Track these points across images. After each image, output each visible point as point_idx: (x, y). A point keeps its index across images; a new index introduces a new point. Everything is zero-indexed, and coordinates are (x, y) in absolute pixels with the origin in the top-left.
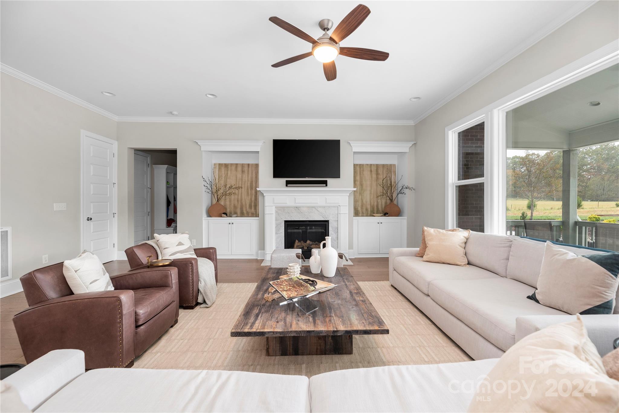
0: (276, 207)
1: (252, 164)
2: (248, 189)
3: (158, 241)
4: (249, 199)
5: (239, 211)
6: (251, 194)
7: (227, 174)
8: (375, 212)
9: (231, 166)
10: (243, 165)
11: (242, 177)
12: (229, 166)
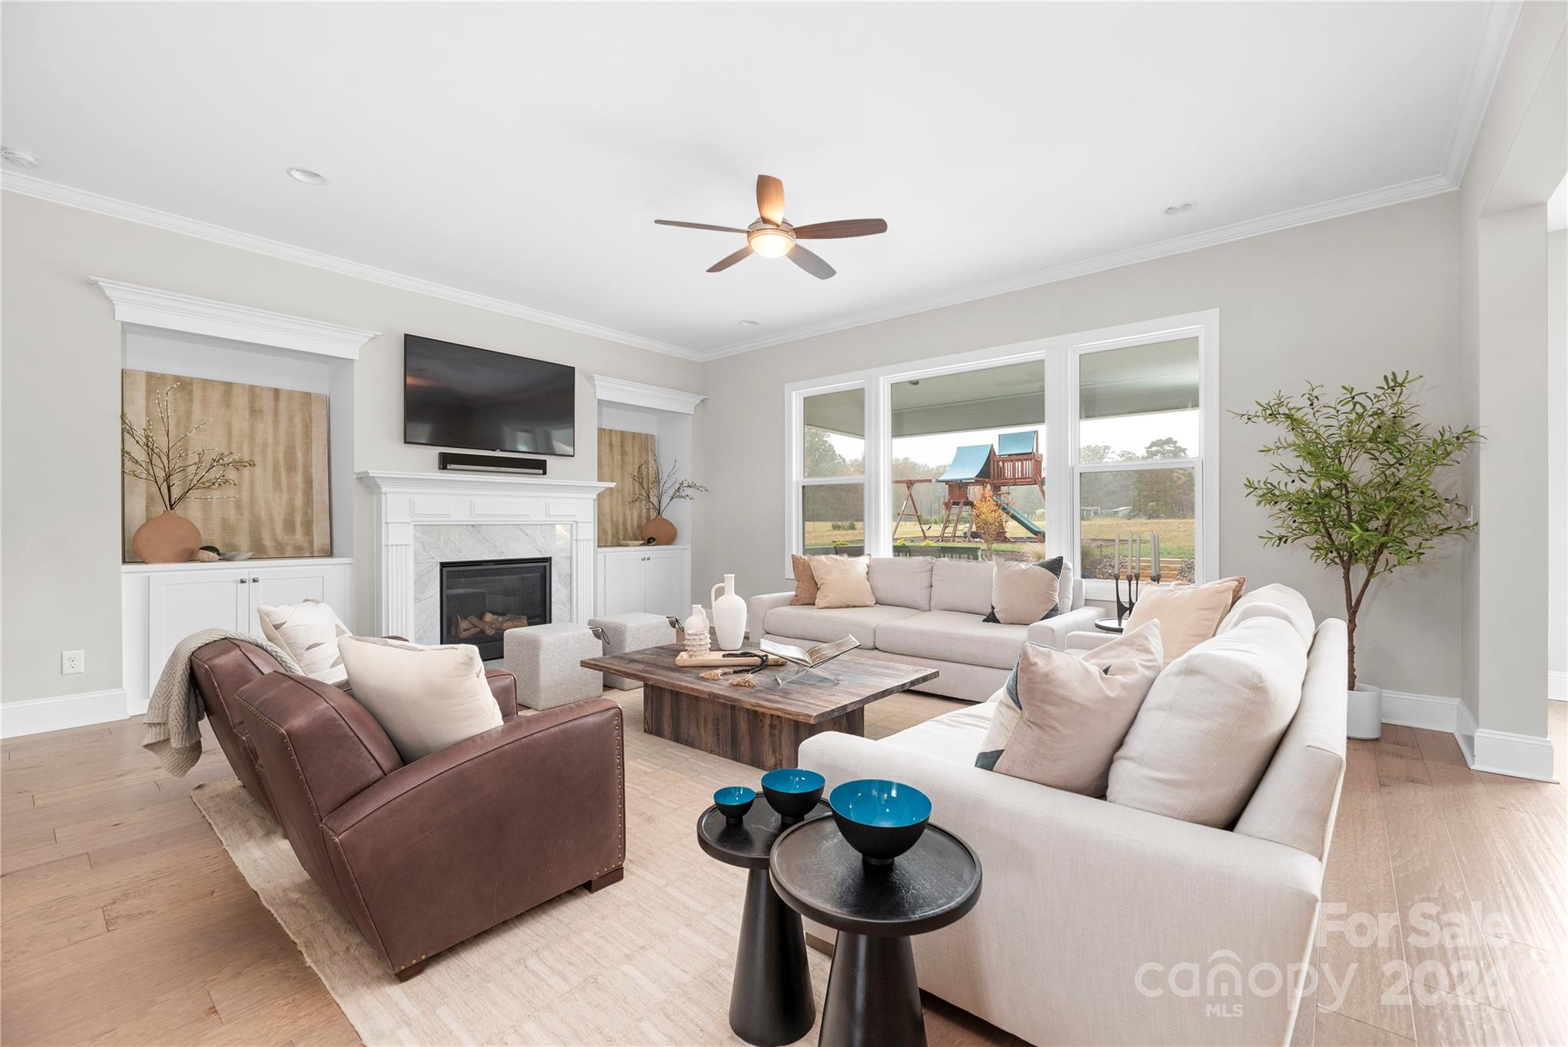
0: (415, 525)
1: (291, 393)
2: (276, 469)
3: (277, 627)
4: (284, 501)
5: (243, 540)
6: (289, 486)
7: (189, 413)
8: (621, 537)
9: (204, 389)
10: (253, 391)
11: (252, 428)
12: (194, 387)
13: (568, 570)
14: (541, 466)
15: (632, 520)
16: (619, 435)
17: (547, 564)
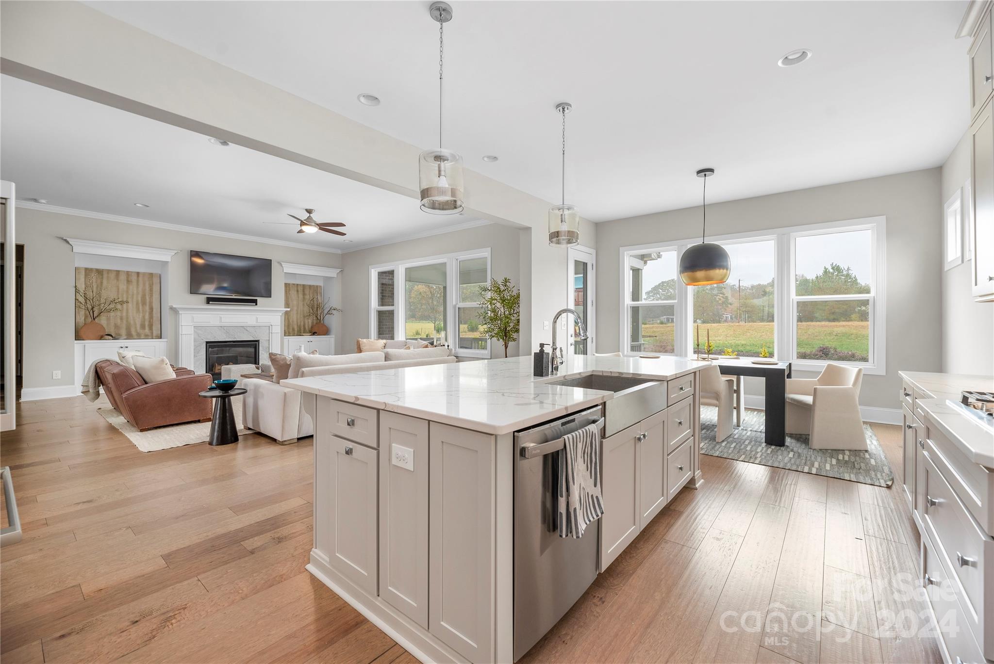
0: (194, 327)
1: (144, 274)
2: (137, 304)
3: (123, 357)
4: (141, 317)
5: (123, 332)
6: (143, 311)
7: (102, 283)
8: (302, 332)
9: (108, 273)
10: (128, 274)
11: (128, 288)
12: (104, 273)
13: (268, 346)
14: (255, 302)
15: (308, 325)
16: (302, 286)
17: (257, 343)
